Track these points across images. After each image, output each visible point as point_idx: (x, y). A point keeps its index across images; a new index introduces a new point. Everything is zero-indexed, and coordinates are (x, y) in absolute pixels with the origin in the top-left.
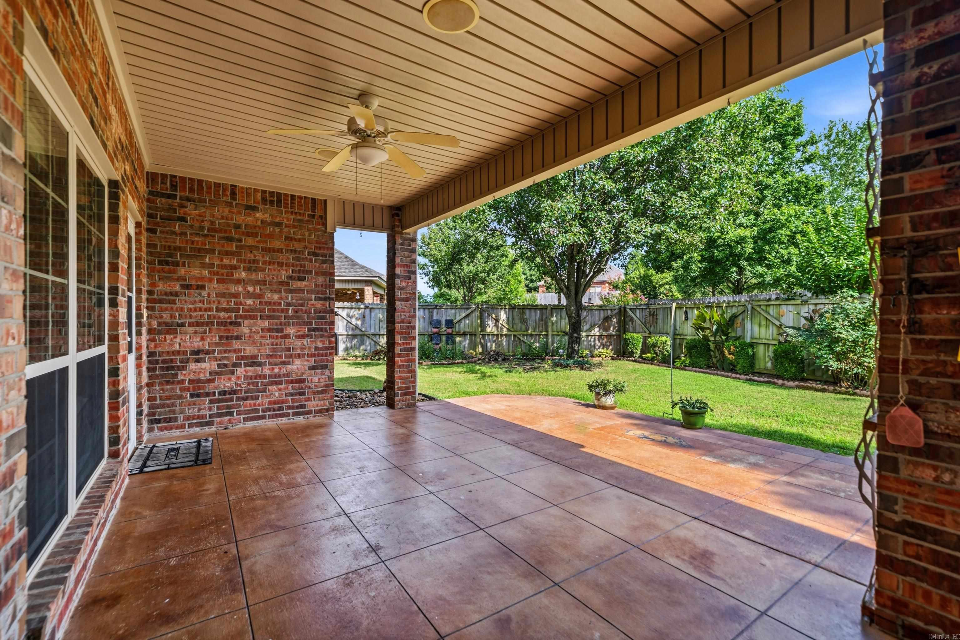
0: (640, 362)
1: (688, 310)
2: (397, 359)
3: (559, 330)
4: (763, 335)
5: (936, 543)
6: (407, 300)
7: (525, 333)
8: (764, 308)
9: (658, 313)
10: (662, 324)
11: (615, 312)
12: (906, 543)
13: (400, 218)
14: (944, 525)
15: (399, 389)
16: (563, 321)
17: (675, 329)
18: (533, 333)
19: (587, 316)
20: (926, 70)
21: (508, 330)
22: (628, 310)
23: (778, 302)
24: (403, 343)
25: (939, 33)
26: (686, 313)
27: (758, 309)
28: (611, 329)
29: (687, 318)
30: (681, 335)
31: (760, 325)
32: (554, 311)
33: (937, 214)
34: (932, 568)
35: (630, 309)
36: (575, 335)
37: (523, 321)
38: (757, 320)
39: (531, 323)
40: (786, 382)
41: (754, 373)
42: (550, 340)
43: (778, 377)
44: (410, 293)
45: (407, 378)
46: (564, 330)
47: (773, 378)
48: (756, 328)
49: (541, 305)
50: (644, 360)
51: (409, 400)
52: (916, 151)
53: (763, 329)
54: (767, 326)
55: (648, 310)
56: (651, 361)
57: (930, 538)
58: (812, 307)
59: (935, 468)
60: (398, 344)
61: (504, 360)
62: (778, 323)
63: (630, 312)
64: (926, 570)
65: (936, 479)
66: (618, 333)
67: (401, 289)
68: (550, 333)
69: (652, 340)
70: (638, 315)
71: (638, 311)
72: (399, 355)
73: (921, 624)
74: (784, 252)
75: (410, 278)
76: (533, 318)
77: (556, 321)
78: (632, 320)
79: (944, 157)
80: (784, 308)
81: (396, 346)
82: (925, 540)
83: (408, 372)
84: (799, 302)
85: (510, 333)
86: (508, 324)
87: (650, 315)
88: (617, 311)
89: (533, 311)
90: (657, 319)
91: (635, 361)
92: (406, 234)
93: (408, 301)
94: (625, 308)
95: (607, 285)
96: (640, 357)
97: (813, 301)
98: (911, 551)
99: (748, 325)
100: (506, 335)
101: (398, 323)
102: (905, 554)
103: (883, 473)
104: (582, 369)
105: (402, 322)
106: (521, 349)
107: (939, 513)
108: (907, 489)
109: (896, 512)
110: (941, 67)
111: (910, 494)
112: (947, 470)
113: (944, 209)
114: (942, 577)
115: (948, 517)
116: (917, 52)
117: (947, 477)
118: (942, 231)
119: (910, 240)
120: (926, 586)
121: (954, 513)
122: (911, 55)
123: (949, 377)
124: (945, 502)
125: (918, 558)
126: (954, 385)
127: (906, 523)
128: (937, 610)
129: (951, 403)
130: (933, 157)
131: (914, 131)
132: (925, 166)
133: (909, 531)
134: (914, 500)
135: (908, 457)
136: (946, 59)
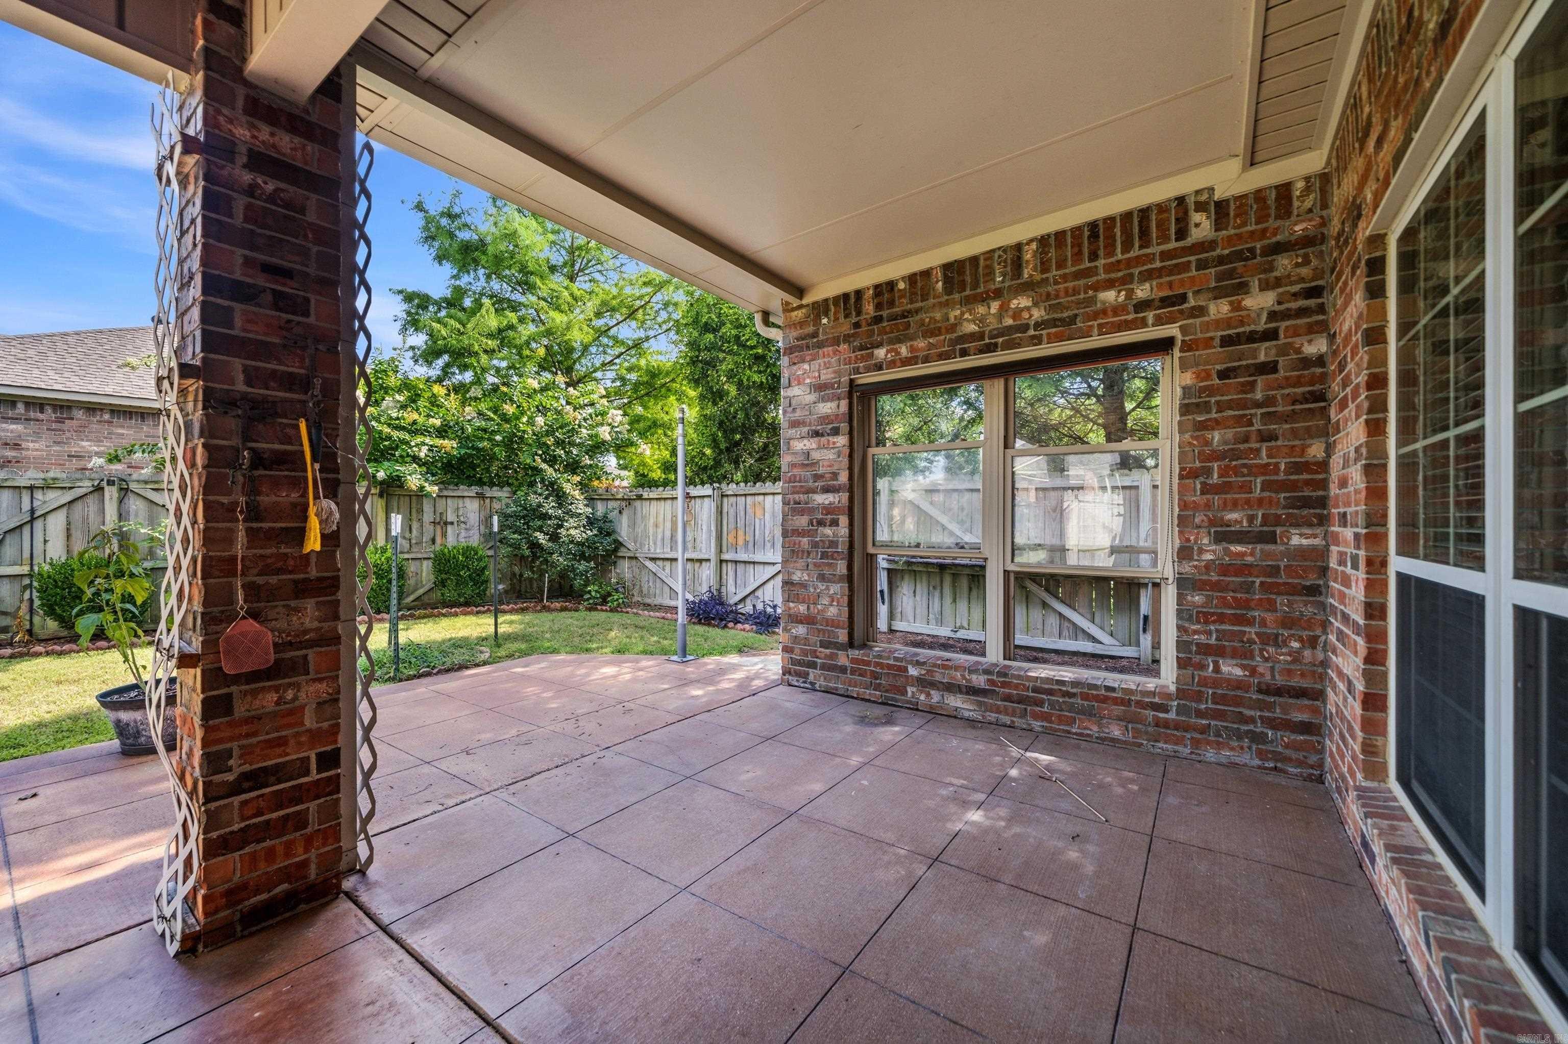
5: (279, 782)
12: (244, 803)
14: (287, 755)
20: (260, 181)
25: (274, 146)
33: (274, 371)
34: (274, 815)
52: (248, 280)
57: (272, 779)
59: (276, 689)
64: (269, 822)
65: (278, 702)
73: (264, 896)
79: (279, 304)
82: (266, 786)
98: (250, 811)
102: (245, 819)
103: (212, 723)
107: (282, 742)
108: (244, 729)
109: (230, 769)
110: (277, 190)
111: (248, 735)
112: (290, 685)
113: (282, 368)
114: (286, 818)
115: (292, 742)
116: (250, 150)
117: (290, 695)
118: (281, 394)
119: (245, 397)
120: (268, 843)
121: (297, 734)
122: (243, 149)
123: (291, 572)
124: (289, 726)
125: (259, 813)
126: (295, 582)
127: (245, 776)
128: (281, 864)
129: (293, 603)
130: (268, 298)
131: (247, 252)
132: (259, 305)
133: (246, 785)
134: (254, 740)
135: (244, 687)
136: (282, 185)
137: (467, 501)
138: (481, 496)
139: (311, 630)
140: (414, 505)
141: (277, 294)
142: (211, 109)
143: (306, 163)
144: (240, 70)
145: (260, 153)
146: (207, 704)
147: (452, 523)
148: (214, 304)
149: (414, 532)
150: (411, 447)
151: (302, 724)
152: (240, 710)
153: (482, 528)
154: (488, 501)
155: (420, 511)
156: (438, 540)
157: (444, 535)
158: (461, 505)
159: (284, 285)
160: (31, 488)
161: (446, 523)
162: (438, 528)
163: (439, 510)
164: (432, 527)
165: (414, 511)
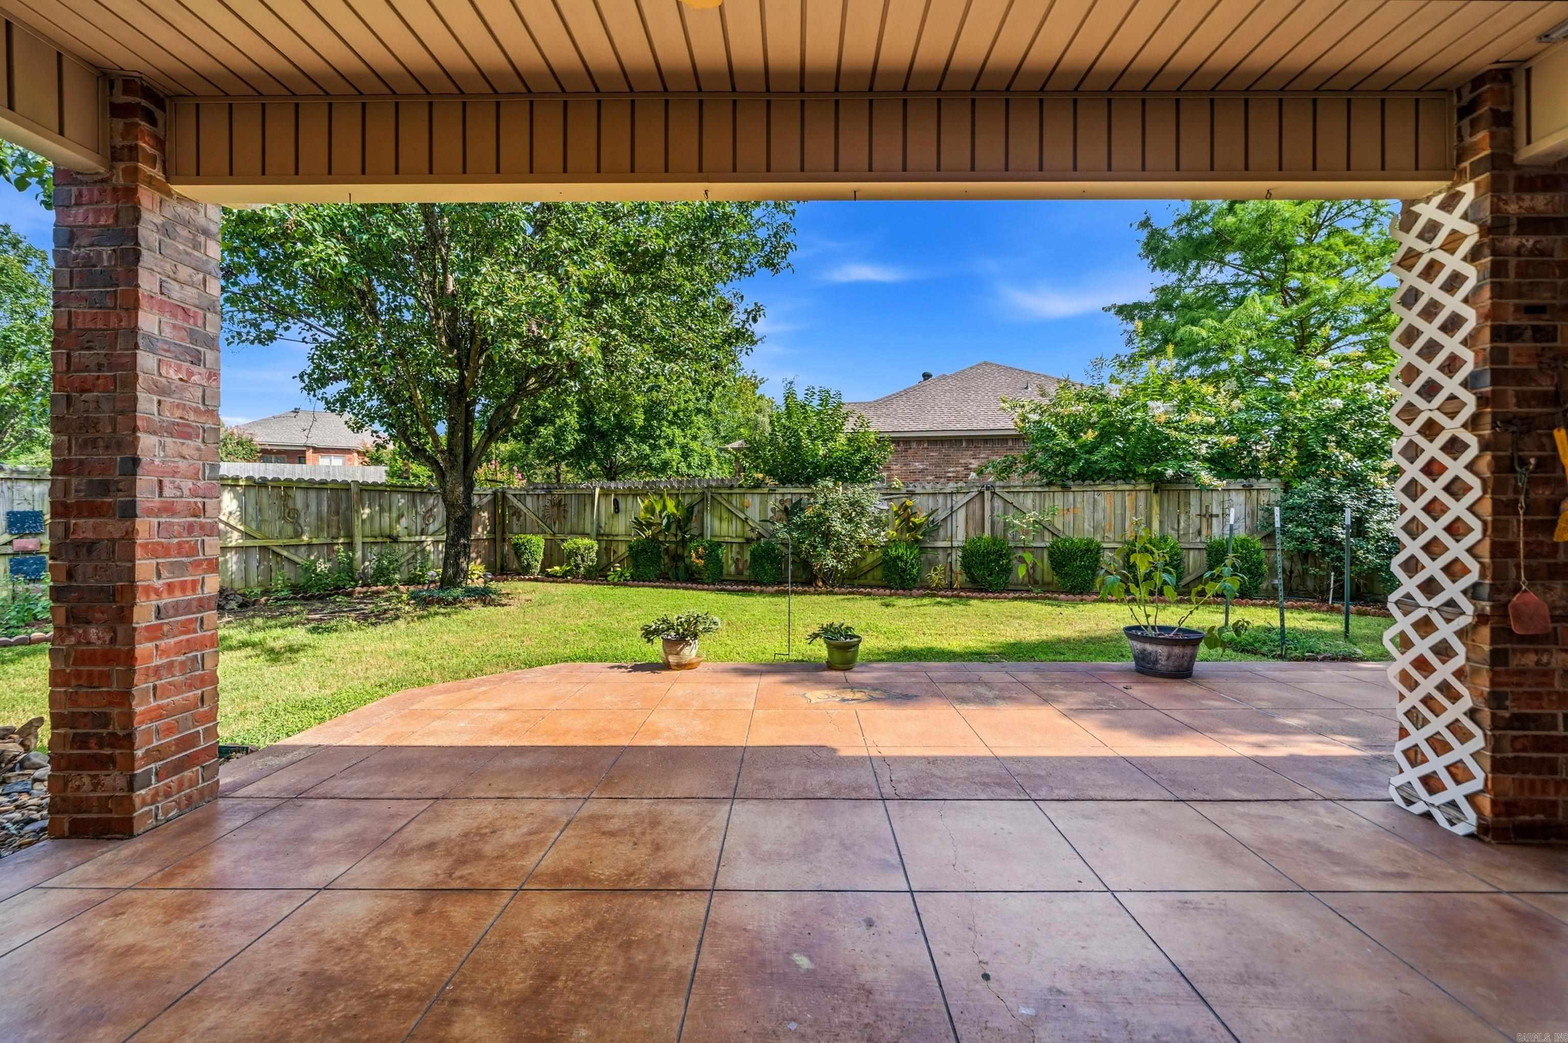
0: (543, 581)
1: (620, 499)
2: (143, 648)
3: (377, 532)
4: (724, 532)
5: (1537, 729)
6: (183, 432)
7: (294, 542)
8: (725, 497)
9: (568, 502)
10: (575, 520)
11: (485, 500)
12: (1515, 738)
13: (160, 131)
14: (1542, 708)
15: (153, 755)
16: (386, 515)
17: (599, 526)
18: (315, 541)
19: (434, 506)
20: (1524, 241)
21: (246, 535)
22: (510, 497)
23: (742, 491)
24: (170, 587)
25: (1533, 208)
26: (616, 502)
27: (719, 499)
28: (480, 529)
29: (617, 510)
30: (608, 535)
31: (721, 519)
32: (366, 496)
33: (1534, 392)
34: (1534, 755)
35: (515, 495)
36: (462, 541)
37: (291, 515)
38: (717, 513)
39: (308, 520)
40: (764, 588)
41: (722, 582)
42: (359, 554)
43: (756, 583)
44: (196, 411)
45: (186, 709)
46: (388, 532)
47: (750, 585)
48: (717, 523)
49: (334, 481)
50: (553, 578)
51: (193, 783)
52: (1517, 323)
53: (725, 525)
54: (730, 521)
55: (549, 497)
56: (563, 578)
57: (1532, 725)
58: (779, 497)
59: (1536, 652)
60: (148, 590)
61: (243, 605)
62: (743, 516)
63: (515, 501)
64: (1531, 759)
65: (1538, 663)
66: (492, 536)
67: (163, 391)
68: (358, 540)
69: (568, 545)
70: (529, 504)
71: (529, 499)
72: (155, 633)
73: (1527, 818)
74: (669, 431)
75: (197, 360)
76: (313, 508)
77: (371, 517)
78: (517, 513)
79: (1538, 336)
80: (748, 499)
81: (141, 600)
82: (1529, 729)
83: (191, 687)
84: (766, 490)
85: (249, 543)
86: (244, 520)
87: (553, 506)
88: (489, 497)
89: (312, 494)
90: (565, 511)
91: (536, 580)
92: (181, 199)
93: (189, 437)
94: (504, 493)
95: (355, 455)
96: (542, 571)
97: (781, 491)
98: (1518, 745)
99: (708, 519)
100: (237, 548)
101: (150, 512)
102: (1515, 750)
103: (1496, 668)
104: (485, 604)
105: (168, 509)
106: (281, 577)
107: (1538, 696)
108: (1515, 679)
109: (1506, 708)
110: (1536, 243)
111: (1517, 685)
112: (1546, 651)
113: (1539, 388)
114: (1543, 760)
115: (1546, 699)
116: (1518, 219)
117: (1545, 659)
118: (1538, 410)
119: (1515, 416)
120: (1530, 776)
121: (1549, 694)
122: (1514, 221)
123: (1546, 557)
124: (1543, 684)
125: (1524, 749)
126: (1549, 565)
127: (1515, 716)
128: (1539, 796)
129: (1547, 583)
130: (1529, 333)
131: (1517, 301)
132: (1524, 341)
133: (1516, 724)
134: (1520, 690)
135: (1515, 646)
136: (1537, 238)
137: (1233, 494)
138: (1248, 489)
139: (1560, 608)
140: (1182, 498)
141: (1536, 329)
142: (1495, 200)
143: (1554, 212)
144: (1511, 159)
145: (1526, 218)
146: (1493, 653)
147: (1217, 516)
148: (1499, 348)
149: (1182, 524)
150: (1191, 446)
151: (1552, 685)
152: (1515, 662)
153: (1248, 520)
154: (1254, 493)
155: (1188, 504)
156: (1204, 532)
157: (1210, 526)
158: (1226, 498)
159: (1540, 319)
160: (952, 493)
161: (1211, 516)
162: (1204, 520)
163: (1205, 503)
164: (1197, 520)
165: (1182, 504)
